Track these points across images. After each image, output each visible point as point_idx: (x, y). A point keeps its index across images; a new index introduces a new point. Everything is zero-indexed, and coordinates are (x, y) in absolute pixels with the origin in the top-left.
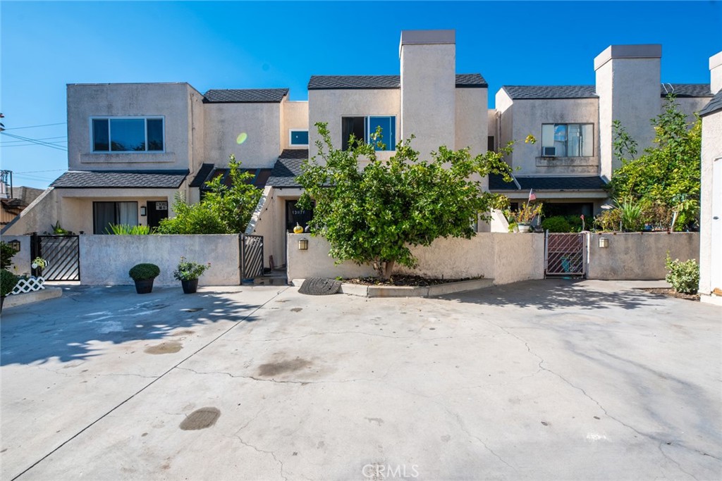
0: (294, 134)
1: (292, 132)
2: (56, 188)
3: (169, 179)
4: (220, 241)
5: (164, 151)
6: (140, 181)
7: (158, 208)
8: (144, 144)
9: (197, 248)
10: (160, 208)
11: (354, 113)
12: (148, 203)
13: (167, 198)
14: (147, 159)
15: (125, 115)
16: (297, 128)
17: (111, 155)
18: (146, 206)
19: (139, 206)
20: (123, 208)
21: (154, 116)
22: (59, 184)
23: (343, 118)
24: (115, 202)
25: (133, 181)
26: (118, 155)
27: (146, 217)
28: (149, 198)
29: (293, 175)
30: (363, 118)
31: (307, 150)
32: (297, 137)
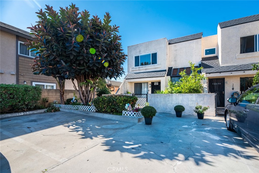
0: (206, 51)
1: (206, 50)
2: (126, 79)
3: (160, 74)
4: (206, 96)
5: (157, 64)
6: (151, 75)
7: (155, 84)
8: (150, 62)
9: (194, 99)
10: (156, 84)
11: (248, 34)
12: (152, 83)
13: (160, 80)
14: (151, 67)
15: (144, 53)
16: (208, 48)
17: (140, 67)
18: (151, 84)
19: (149, 84)
20: (143, 85)
21: (153, 52)
22: (127, 78)
23: (241, 38)
24: (141, 83)
25: (148, 75)
26: (142, 67)
27: (151, 88)
28: (152, 81)
29: (213, 67)
30: (254, 36)
31: (214, 57)
32: (208, 52)
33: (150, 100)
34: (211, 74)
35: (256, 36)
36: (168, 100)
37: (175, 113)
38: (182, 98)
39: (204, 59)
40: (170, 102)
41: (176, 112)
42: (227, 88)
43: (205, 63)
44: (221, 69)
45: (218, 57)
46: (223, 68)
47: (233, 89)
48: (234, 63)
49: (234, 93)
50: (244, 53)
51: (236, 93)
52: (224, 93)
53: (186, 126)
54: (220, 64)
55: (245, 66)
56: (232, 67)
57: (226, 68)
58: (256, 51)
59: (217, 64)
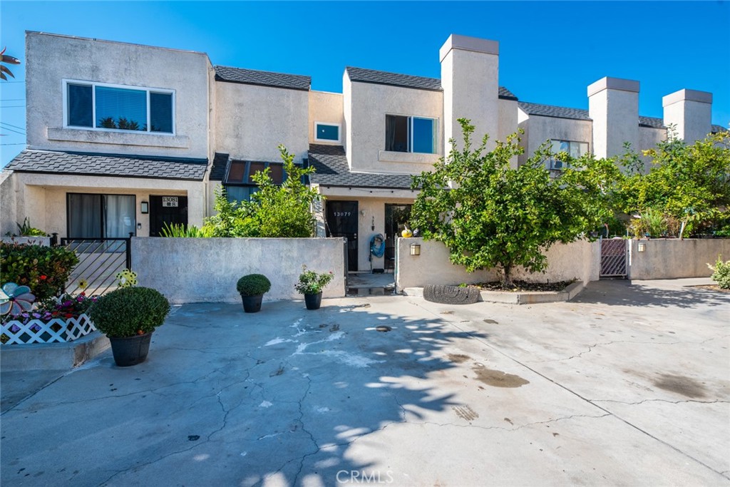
0: (320, 127)
1: (318, 126)
2: (16, 171)
3: (187, 169)
4: (324, 245)
5: (174, 134)
6: (146, 169)
7: (165, 204)
8: (146, 125)
9: (295, 254)
10: (169, 204)
11: (398, 112)
12: (151, 197)
13: (186, 192)
14: (147, 141)
15: (118, 83)
16: (324, 121)
17: (97, 133)
18: (148, 200)
19: (139, 200)
20: (111, 204)
21: (161, 88)
22: (19, 167)
23: (387, 116)
24: (102, 196)
25: (136, 169)
26: (107, 134)
27: (148, 215)
28: (153, 190)
29: (336, 173)
30: (406, 117)
31: (336, 146)
32: (323, 131)
33: (141, 262)
34: (331, 189)
35: (410, 119)
36: (216, 257)
37: (240, 300)
38: (262, 251)
39: (314, 148)
40: (224, 264)
41: (244, 298)
42: (361, 225)
43: (317, 158)
44: (351, 178)
45: (343, 150)
46: (356, 177)
47: (373, 228)
48: (375, 169)
49: (374, 238)
50: (391, 150)
51: (378, 237)
52: (357, 236)
53: (278, 341)
54: (350, 167)
55: (394, 180)
56: (371, 177)
57: (360, 178)
58: (410, 151)
59: (343, 166)
